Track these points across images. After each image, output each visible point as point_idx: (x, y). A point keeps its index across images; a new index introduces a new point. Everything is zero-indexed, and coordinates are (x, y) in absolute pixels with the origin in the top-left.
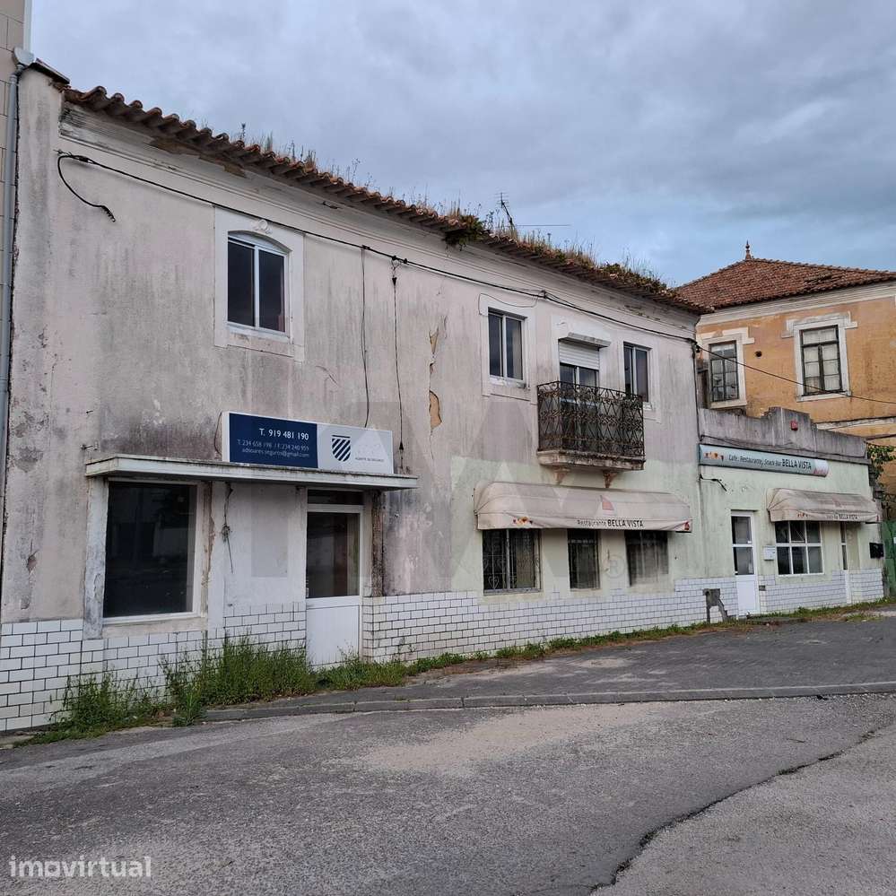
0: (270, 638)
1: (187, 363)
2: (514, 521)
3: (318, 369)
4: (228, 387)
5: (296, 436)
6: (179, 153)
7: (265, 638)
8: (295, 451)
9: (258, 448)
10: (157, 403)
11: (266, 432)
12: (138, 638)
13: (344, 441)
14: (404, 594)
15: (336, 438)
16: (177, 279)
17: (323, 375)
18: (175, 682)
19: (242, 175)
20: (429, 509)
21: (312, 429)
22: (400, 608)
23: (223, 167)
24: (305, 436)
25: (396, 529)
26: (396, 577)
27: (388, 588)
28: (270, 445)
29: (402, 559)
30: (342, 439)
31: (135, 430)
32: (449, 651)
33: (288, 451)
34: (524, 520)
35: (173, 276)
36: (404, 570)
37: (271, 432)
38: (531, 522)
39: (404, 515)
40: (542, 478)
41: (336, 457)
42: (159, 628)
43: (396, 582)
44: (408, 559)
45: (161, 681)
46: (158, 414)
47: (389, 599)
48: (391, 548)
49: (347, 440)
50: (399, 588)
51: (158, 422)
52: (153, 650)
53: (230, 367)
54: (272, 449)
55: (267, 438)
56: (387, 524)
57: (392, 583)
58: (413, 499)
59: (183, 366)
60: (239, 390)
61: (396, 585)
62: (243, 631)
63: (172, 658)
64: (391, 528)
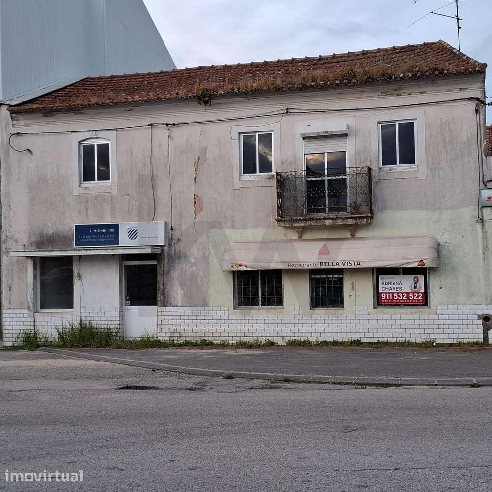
0: (102, 323)
1: (61, 206)
2: (232, 266)
3: (124, 195)
4: (79, 213)
5: (108, 231)
6: (54, 115)
7: (99, 323)
8: (107, 238)
9: (88, 239)
10: (50, 224)
11: (92, 231)
12: (48, 318)
13: (134, 230)
14: (178, 306)
15: (130, 229)
16: (57, 170)
17: (127, 198)
18: (61, 336)
19: (82, 113)
20: (193, 261)
21: (116, 227)
22: (175, 313)
23: (73, 114)
24: (112, 230)
25: (172, 272)
26: (172, 297)
27: (167, 303)
28: (94, 237)
29: (176, 288)
30: (133, 229)
31: (42, 237)
32: (207, 338)
33: (103, 238)
34: (241, 266)
35: (56, 169)
36: (177, 294)
37: (95, 230)
38: (246, 266)
39: (176, 265)
40: (285, 236)
41: (129, 238)
42: (55, 314)
43: (172, 300)
44: (180, 288)
45: (56, 335)
46: (50, 229)
47: (167, 309)
48: (169, 282)
49: (136, 229)
50: (174, 303)
51: (51, 232)
52: (53, 323)
53: (80, 203)
54: (95, 238)
55: (93, 233)
56: (166, 269)
57: (169, 300)
58: (182, 255)
59: (60, 207)
60: (85, 213)
61: (172, 301)
62: (89, 319)
63: (60, 327)
64: (169, 272)
